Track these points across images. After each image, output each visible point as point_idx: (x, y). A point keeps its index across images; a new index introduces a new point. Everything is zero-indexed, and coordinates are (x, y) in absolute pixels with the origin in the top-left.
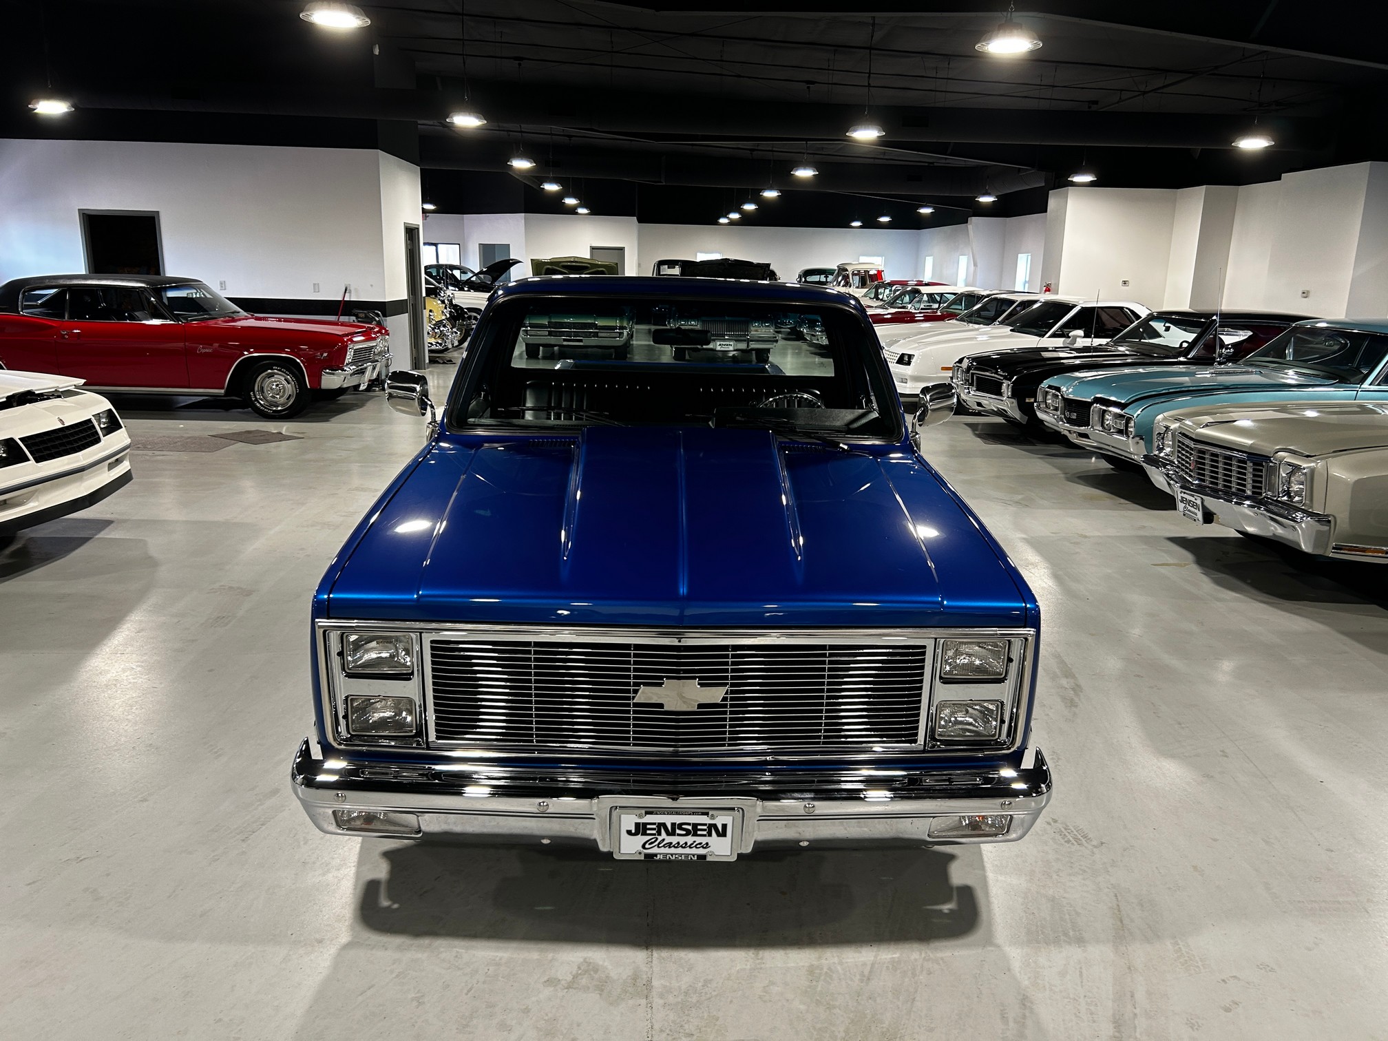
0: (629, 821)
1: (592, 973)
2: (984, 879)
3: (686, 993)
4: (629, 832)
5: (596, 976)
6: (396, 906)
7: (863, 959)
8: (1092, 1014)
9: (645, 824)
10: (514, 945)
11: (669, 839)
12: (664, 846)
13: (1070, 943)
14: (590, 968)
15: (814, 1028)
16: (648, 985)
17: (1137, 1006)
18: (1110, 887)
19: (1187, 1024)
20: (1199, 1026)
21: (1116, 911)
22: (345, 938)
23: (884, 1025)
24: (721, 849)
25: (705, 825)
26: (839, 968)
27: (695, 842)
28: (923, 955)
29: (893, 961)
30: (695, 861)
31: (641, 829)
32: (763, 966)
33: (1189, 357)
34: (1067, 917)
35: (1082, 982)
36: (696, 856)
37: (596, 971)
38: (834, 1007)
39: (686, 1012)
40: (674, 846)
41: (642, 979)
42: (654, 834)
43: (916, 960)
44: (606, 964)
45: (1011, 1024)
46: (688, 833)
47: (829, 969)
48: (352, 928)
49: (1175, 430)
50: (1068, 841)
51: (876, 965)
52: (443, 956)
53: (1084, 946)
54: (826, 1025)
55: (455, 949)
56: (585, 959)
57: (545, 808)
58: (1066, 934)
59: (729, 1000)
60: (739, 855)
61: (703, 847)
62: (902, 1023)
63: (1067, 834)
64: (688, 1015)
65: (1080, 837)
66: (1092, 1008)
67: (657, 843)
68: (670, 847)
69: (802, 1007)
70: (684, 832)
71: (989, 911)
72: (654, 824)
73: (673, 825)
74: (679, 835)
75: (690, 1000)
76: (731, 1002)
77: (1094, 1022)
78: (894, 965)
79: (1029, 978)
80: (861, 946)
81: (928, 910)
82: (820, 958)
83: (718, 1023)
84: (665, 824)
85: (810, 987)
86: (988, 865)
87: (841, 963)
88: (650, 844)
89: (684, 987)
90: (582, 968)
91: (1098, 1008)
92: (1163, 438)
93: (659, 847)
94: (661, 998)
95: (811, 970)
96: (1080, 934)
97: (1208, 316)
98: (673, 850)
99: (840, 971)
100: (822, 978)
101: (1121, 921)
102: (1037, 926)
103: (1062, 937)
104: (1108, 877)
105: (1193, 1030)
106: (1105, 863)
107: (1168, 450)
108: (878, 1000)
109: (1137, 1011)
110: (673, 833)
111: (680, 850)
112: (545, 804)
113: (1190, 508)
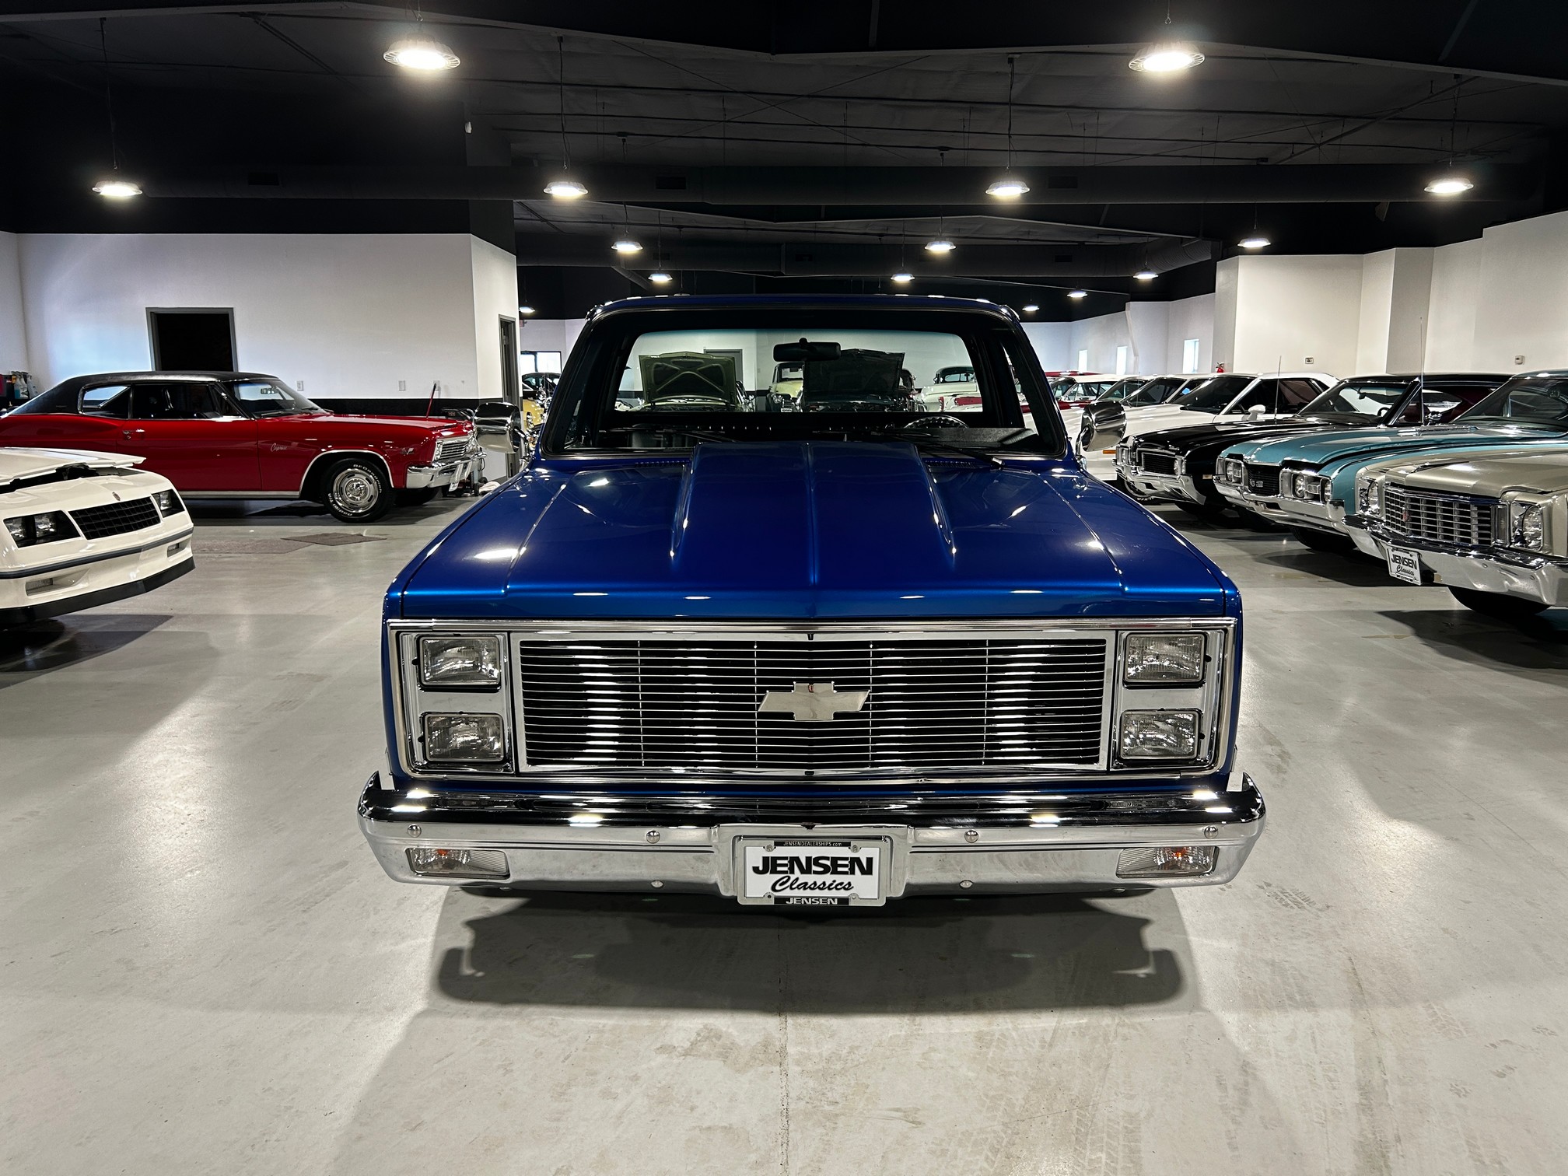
0: (755, 855)
1: (714, 1039)
2: (1187, 944)
3: (828, 1060)
4: (756, 870)
5: (720, 1043)
6: (480, 974)
7: (1043, 1025)
8: (1331, 1080)
9: (775, 859)
10: (621, 1012)
11: (804, 878)
12: (797, 887)
13: (1297, 1008)
14: (713, 1036)
15: (987, 1096)
16: (783, 1051)
17: (1387, 1073)
18: (1342, 950)
19: (1450, 1090)
20: (1466, 1092)
21: (1352, 975)
22: (420, 1005)
23: (1073, 1093)
24: (866, 891)
25: (846, 859)
26: (1014, 1034)
27: (834, 881)
28: (1117, 1021)
29: (1079, 1027)
30: (835, 906)
31: (769, 865)
32: (921, 1032)
33: (1390, 424)
34: (1292, 980)
35: (1315, 1047)
36: (836, 900)
37: (719, 1037)
38: (1010, 1074)
39: (829, 1080)
40: (810, 887)
41: (774, 1046)
42: (785, 872)
43: (1108, 1026)
44: (730, 1030)
45: (1231, 1092)
46: (826, 870)
47: (1003, 1035)
48: (428, 996)
49: (1381, 482)
50: (1286, 905)
51: (1060, 1031)
52: (536, 1023)
53: (1316, 1011)
54: (1000, 1092)
55: (550, 1017)
56: (705, 1027)
57: (656, 838)
58: (1291, 998)
59: (881, 1067)
60: (889, 900)
61: (844, 888)
62: (1095, 1090)
63: (1284, 897)
64: (831, 1083)
65: (1300, 900)
66: (1331, 1074)
67: (789, 884)
68: (805, 889)
69: (971, 1074)
70: (821, 869)
71: (1195, 975)
72: (785, 858)
73: (808, 859)
74: (816, 873)
75: (833, 1067)
76: (883, 1069)
77: (1334, 1088)
78: (1082, 1031)
79: (1250, 1044)
80: (1040, 1012)
81: (1118, 974)
82: (990, 1024)
83: (868, 1091)
84: (798, 858)
85: (979, 1054)
86: (1190, 929)
87: (1016, 1029)
88: (781, 885)
89: (825, 1054)
90: (702, 1034)
91: (1338, 1074)
92: (1367, 495)
93: (791, 889)
94: (798, 1065)
95: (980, 1037)
96: (1310, 998)
97: (1409, 378)
98: (808, 893)
99: (1016, 1037)
100: (994, 1044)
101: (1360, 986)
102: (1255, 990)
103: (1287, 1002)
104: (1339, 941)
105: (1460, 1097)
106: (1333, 927)
107: (1374, 507)
108: (1064, 1066)
109: (1388, 1077)
110: (806, 871)
111: (817, 893)
112: (655, 834)
113: (1404, 567)
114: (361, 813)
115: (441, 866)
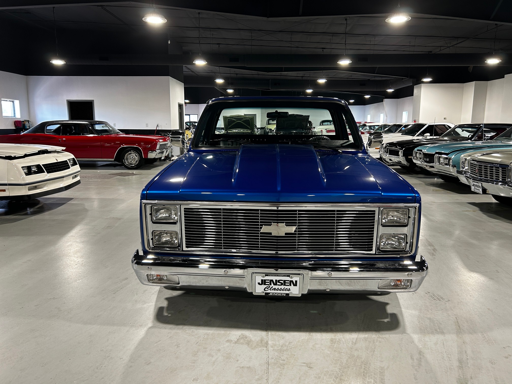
0: (259, 279)
1: (245, 338)
2: (401, 312)
3: (282, 346)
4: (259, 284)
5: (246, 339)
6: (170, 315)
7: (353, 337)
8: (449, 358)
9: (265, 280)
10: (215, 328)
11: (275, 287)
12: (272, 289)
13: (438, 334)
14: (245, 337)
15: (334, 360)
16: (267, 343)
17: (468, 356)
18: (453, 315)
19: (489, 362)
20: (495, 363)
21: (457, 323)
22: (150, 325)
23: (363, 359)
24: (295, 291)
25: (288, 281)
26: (343, 339)
27: (284, 288)
28: (377, 336)
29: (365, 338)
30: (284, 296)
31: (263, 282)
32: (312, 338)
33: (472, 140)
34: (436, 324)
35: (444, 347)
36: (285, 294)
37: (246, 338)
38: (342, 353)
39: (282, 353)
40: (276, 290)
41: (264, 341)
42: (269, 285)
43: (374, 338)
44: (250, 336)
45: (415, 361)
46: (282, 284)
47: (339, 340)
48: (153, 322)
49: (469, 159)
50: (435, 299)
51: (358, 339)
52: (187, 331)
53: (444, 335)
54: (338, 358)
55: (191, 330)
56: (242, 334)
57: (227, 272)
58: (436, 330)
59: (299, 349)
60: (302, 294)
61: (288, 290)
62: (370, 358)
63: (434, 297)
64: (283, 354)
65: (440, 298)
66: (449, 356)
67: (270, 288)
68: (275, 290)
69: (328, 352)
70: (280, 284)
71: (404, 322)
72: (269, 280)
73: (276, 280)
74: (278, 285)
75: (283, 348)
76: (300, 350)
77: (450, 361)
78: (365, 339)
79: (422, 345)
80: (352, 332)
81: (378, 321)
82: (335, 336)
83: (295, 357)
84: (273, 280)
85: (332, 346)
86: (402, 307)
87: (344, 338)
88: (267, 289)
89: (281, 344)
90: (241, 337)
91: (452, 356)
92: (464, 164)
93: (270, 290)
94: (272, 348)
95: (332, 340)
96: (442, 331)
97: (479, 125)
98: (276, 291)
99: (344, 340)
100: (337, 342)
101: (459, 327)
102: (424, 327)
103: (435, 332)
104: (452, 312)
105: (492, 364)
106: (451, 307)
107: (466, 168)
108: (360, 351)
109: (468, 357)
110: (275, 284)
111: (279, 292)
112: (226, 271)
113: (476, 188)
114: (132, 262)
115: (157, 280)
